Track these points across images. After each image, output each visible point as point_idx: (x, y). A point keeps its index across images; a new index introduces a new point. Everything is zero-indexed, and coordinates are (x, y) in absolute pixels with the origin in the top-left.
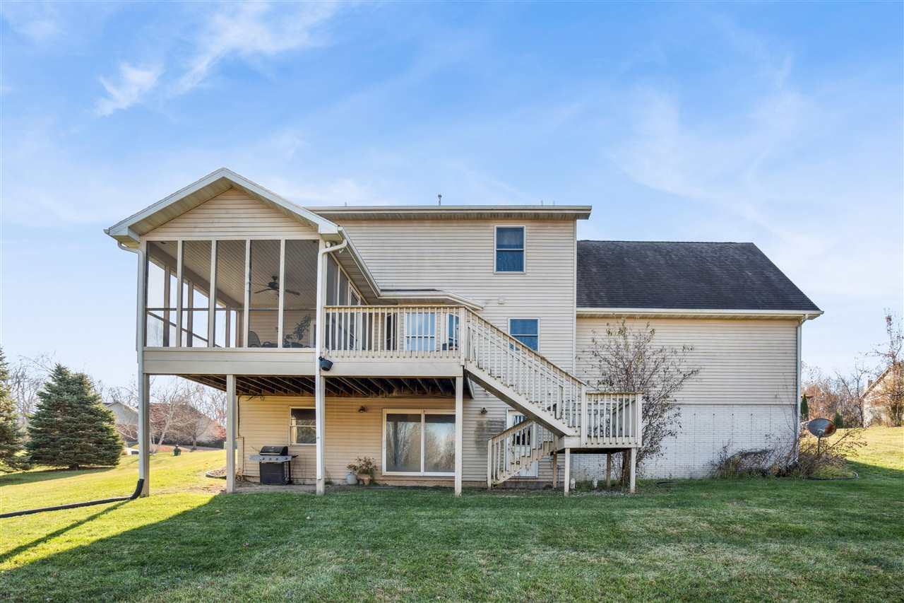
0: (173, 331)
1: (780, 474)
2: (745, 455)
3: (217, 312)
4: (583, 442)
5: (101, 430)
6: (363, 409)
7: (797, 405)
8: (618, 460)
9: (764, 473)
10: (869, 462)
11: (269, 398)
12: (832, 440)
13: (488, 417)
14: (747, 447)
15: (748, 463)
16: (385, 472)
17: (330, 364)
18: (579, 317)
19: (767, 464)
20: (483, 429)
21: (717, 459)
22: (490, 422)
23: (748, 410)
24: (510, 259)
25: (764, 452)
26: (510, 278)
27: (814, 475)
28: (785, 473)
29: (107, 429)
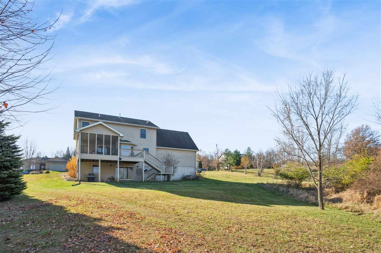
1: (193, 180)
2: (187, 176)
4: (164, 173)
6: (111, 165)
7: (195, 167)
8: (166, 176)
9: (190, 179)
10: (208, 178)
11: (87, 162)
12: (201, 173)
13: (139, 167)
14: (187, 175)
15: (187, 178)
17: (121, 159)
18: (157, 148)
19: (191, 178)
20: (137, 170)
21: (182, 177)
22: (139, 169)
23: (187, 168)
24: (143, 135)
25: (190, 175)
26: (143, 139)
27: (198, 179)
28: (193, 179)
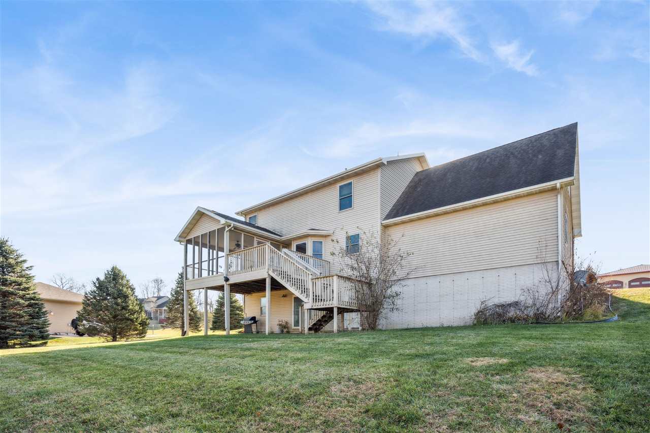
0: (215, 270)
3: (219, 259)
5: (236, 315)
6: (284, 296)
7: (558, 261)
11: (254, 294)
16: (293, 327)
17: (228, 279)
23: (513, 270)
26: (347, 213)
29: (239, 314)
